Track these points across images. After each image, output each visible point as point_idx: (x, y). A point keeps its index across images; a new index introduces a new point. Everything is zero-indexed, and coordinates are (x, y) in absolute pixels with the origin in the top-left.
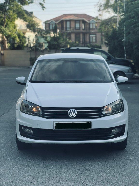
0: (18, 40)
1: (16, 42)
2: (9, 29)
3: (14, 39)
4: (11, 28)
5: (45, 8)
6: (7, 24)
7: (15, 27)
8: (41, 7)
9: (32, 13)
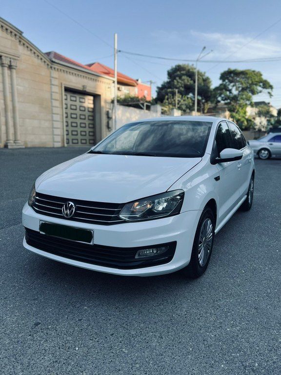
0: (246, 123)
1: (243, 124)
2: (239, 114)
3: (243, 122)
4: (241, 114)
5: (272, 95)
6: (238, 111)
7: (245, 113)
8: (268, 95)
9: (269, 103)
